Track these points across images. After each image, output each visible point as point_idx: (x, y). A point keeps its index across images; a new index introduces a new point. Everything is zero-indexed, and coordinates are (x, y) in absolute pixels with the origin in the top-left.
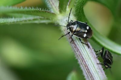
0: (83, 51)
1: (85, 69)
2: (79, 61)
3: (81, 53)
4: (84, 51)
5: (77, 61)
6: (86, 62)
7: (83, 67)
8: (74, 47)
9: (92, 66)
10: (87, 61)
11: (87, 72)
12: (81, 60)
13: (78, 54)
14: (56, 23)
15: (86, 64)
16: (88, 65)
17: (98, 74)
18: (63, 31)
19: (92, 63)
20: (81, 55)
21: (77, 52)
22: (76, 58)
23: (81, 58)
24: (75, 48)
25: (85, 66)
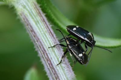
0: (44, 41)
1: (47, 64)
2: (40, 53)
3: (42, 43)
4: (46, 41)
5: (37, 53)
6: (48, 55)
7: (45, 61)
8: (33, 35)
9: (56, 60)
10: (49, 53)
11: (49, 67)
12: (42, 52)
13: (38, 45)
14: (10, 5)
15: (48, 57)
16: (50, 59)
17: (63, 70)
18: (19, 15)
19: (56, 56)
20: (42, 46)
21: (36, 42)
22: (36, 50)
23: (42, 49)
24: (35, 37)
25: (48, 61)
